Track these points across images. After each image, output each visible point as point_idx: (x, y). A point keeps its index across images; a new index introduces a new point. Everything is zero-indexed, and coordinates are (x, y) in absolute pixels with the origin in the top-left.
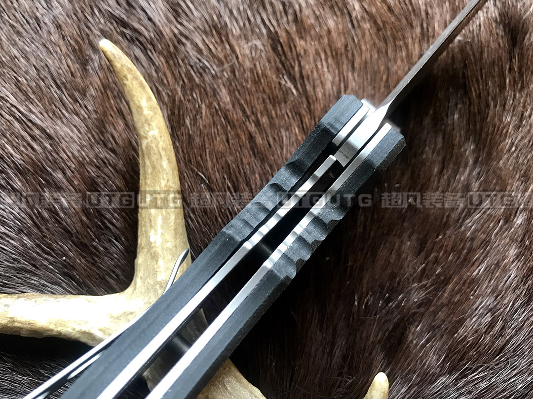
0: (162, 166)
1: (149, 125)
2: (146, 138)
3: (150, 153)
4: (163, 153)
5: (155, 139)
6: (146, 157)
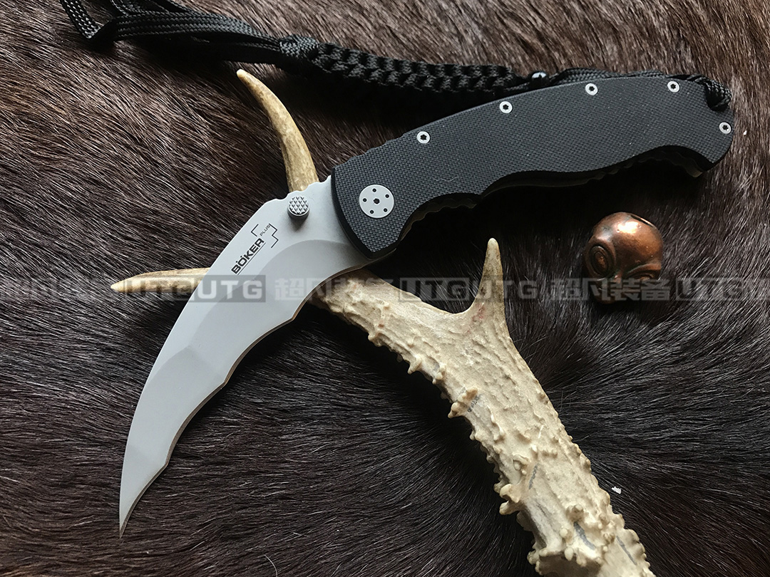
0: (301, 154)
1: (285, 125)
4: (300, 144)
5: (292, 134)
6: (288, 149)
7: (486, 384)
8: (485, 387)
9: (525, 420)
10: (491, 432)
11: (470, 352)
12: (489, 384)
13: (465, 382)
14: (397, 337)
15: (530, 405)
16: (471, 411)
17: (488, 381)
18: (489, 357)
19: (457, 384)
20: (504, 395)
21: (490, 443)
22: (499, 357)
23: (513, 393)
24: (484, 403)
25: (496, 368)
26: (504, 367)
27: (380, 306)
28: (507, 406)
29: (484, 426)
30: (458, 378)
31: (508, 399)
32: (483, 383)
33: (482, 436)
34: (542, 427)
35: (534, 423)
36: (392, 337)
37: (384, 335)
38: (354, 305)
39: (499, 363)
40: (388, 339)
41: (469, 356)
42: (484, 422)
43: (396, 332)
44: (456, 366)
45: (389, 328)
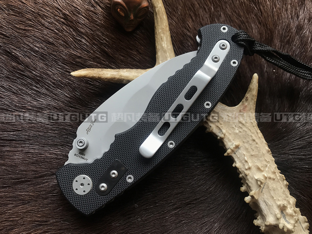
0: (163, 18)
2: (157, 7)
3: (159, 13)
7: (244, 142)
8: (243, 143)
9: (261, 161)
10: (244, 165)
11: (237, 126)
12: (245, 142)
13: (234, 140)
15: (264, 155)
16: (235, 153)
17: (245, 141)
18: (246, 130)
19: (230, 141)
20: (252, 149)
21: (243, 169)
22: (250, 130)
23: (256, 148)
24: (242, 151)
25: (249, 135)
26: (253, 135)
28: (253, 154)
29: (241, 162)
30: (230, 138)
31: (253, 150)
32: (242, 142)
33: (240, 166)
34: (268, 165)
35: (265, 163)
39: (250, 133)
41: (237, 128)
42: (241, 160)
44: (230, 132)
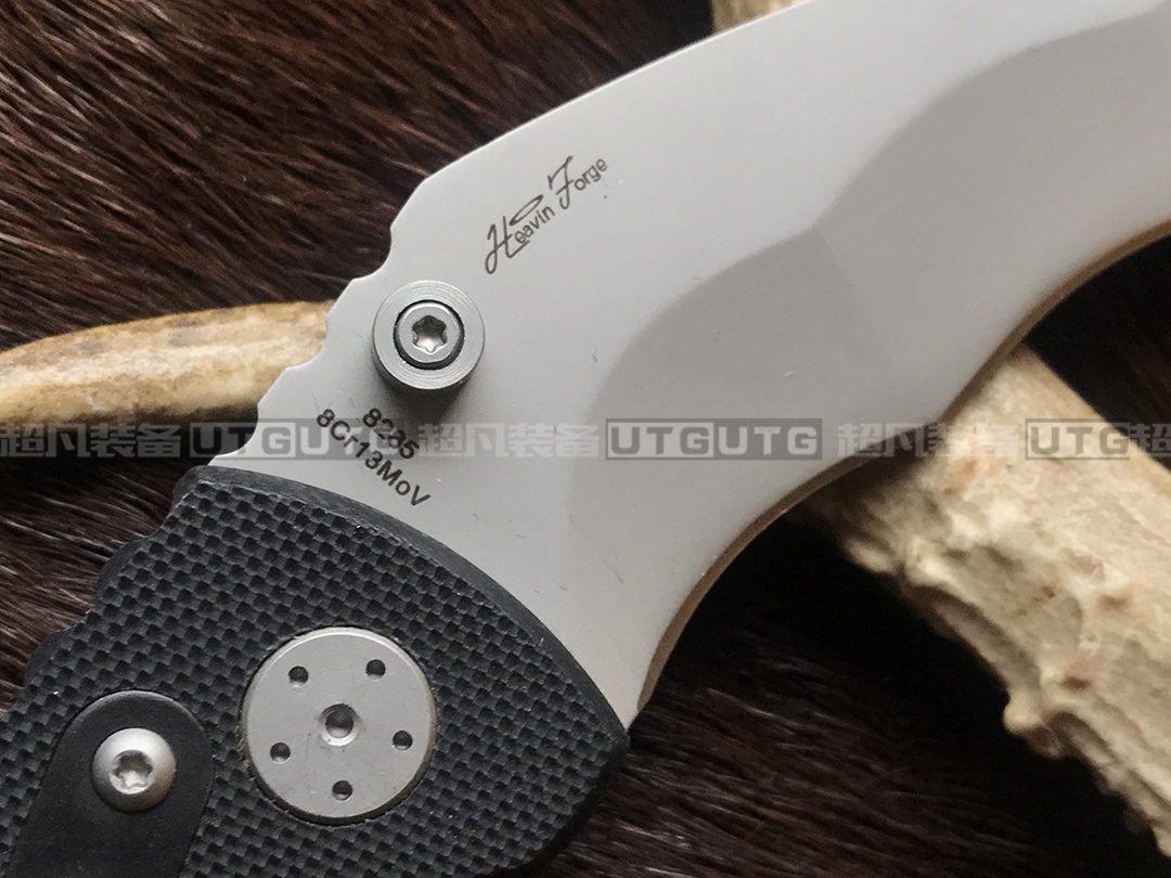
14: (1147, 747)
27: (1083, 588)
36: (1119, 740)
37: (1082, 725)
38: (956, 556)
40: (1102, 744)
43: (1143, 724)
45: (1110, 698)
